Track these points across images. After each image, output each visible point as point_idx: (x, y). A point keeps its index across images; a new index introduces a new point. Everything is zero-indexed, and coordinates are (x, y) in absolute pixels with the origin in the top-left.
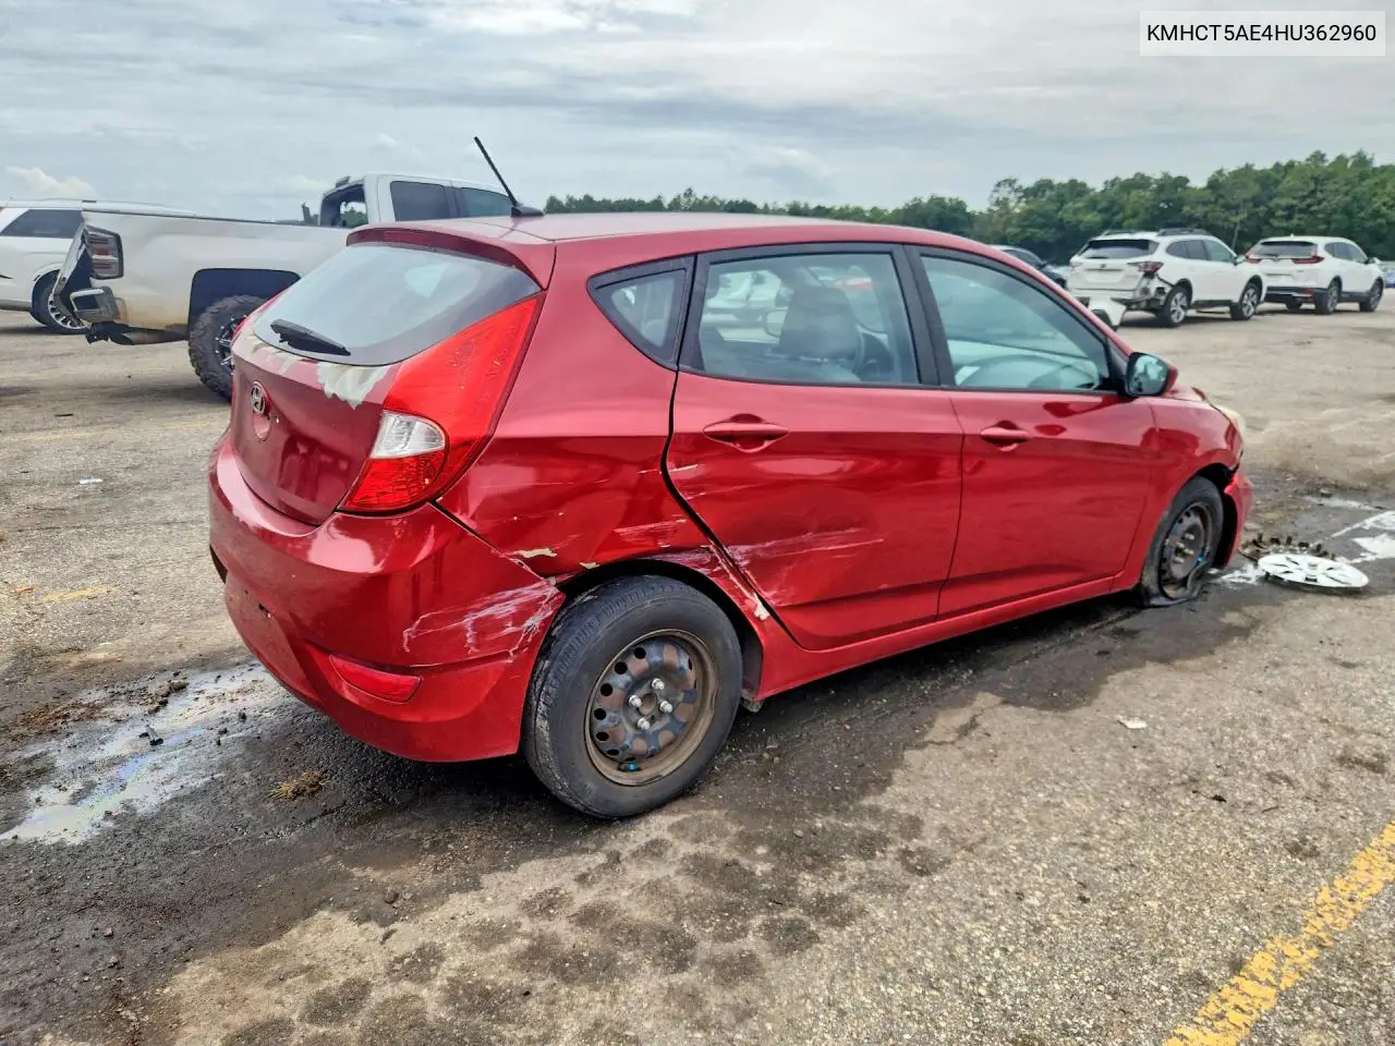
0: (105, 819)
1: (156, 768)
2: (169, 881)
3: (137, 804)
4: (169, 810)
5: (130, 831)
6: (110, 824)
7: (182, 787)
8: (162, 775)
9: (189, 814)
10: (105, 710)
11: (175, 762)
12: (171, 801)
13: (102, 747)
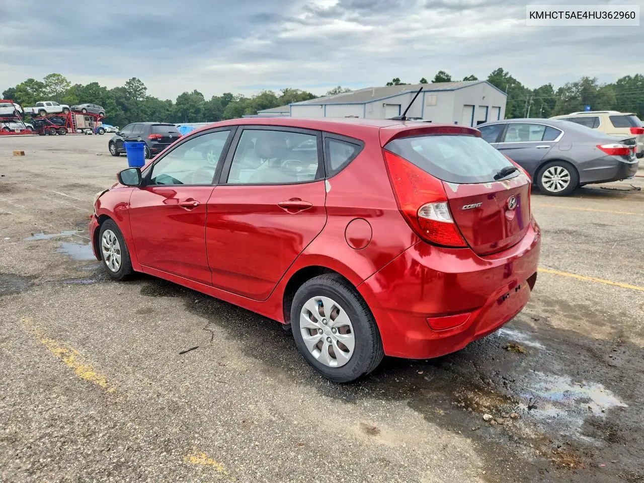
0: (584, 385)
1: (547, 389)
2: (582, 357)
3: (569, 382)
4: (561, 373)
5: (580, 376)
6: (584, 382)
7: (547, 376)
8: (548, 386)
9: (557, 366)
10: (533, 436)
11: (537, 386)
12: (557, 374)
13: (556, 416)
